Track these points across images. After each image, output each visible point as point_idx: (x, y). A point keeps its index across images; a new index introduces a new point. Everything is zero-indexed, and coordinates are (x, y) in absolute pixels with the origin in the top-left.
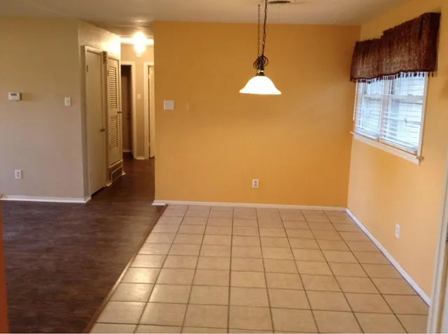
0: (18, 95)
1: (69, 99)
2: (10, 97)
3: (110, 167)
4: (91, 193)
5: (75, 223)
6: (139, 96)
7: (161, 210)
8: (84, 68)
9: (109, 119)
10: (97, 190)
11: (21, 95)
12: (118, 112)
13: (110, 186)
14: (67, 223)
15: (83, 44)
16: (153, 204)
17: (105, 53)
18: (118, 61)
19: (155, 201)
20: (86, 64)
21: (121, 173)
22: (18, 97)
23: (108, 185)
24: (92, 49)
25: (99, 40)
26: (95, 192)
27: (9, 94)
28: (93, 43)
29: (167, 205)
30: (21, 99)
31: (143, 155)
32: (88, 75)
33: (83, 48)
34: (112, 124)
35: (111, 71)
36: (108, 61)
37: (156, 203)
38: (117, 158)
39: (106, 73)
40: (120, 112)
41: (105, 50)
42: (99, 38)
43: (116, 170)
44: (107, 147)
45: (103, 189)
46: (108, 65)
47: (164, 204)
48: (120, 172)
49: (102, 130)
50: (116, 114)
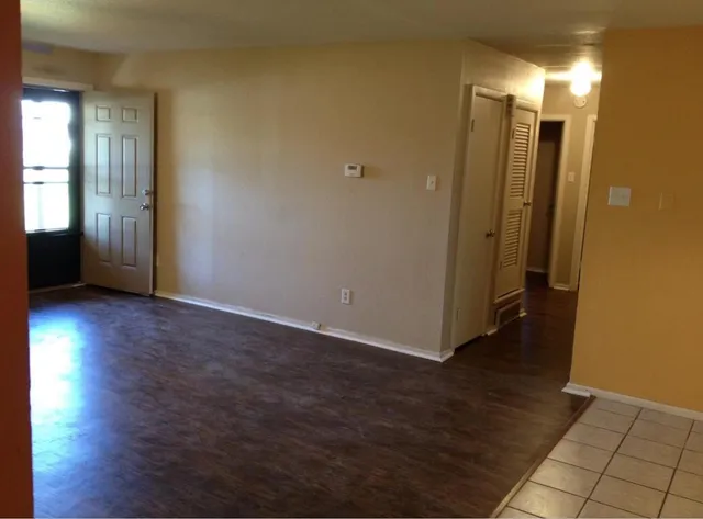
0: (359, 168)
1: (434, 178)
2: (348, 172)
3: (497, 301)
4: (455, 344)
5: (413, 401)
6: (572, 176)
7: (579, 405)
8: (467, 124)
9: (505, 216)
10: (466, 341)
11: (363, 168)
12: (525, 204)
13: (492, 335)
14: (399, 398)
15: (468, 83)
16: (565, 390)
17: (510, 98)
18: (536, 112)
19: (569, 384)
20: (472, 117)
21: (518, 313)
22: (357, 172)
23: (489, 334)
24: (485, 90)
25: (504, 77)
26: (461, 343)
27: (347, 166)
28: (491, 81)
29: (593, 398)
30: (362, 175)
31: (567, 282)
32: (472, 137)
33: (469, 89)
34: (509, 225)
35: (519, 130)
36: (516, 112)
37: (571, 388)
38: (513, 284)
39: (509, 133)
40: (528, 204)
41: (512, 93)
42: (502, 71)
43: (510, 306)
44: (495, 266)
45: (478, 340)
46: (514, 120)
47: (587, 395)
48: (516, 310)
49: (488, 235)
50: (521, 207)
